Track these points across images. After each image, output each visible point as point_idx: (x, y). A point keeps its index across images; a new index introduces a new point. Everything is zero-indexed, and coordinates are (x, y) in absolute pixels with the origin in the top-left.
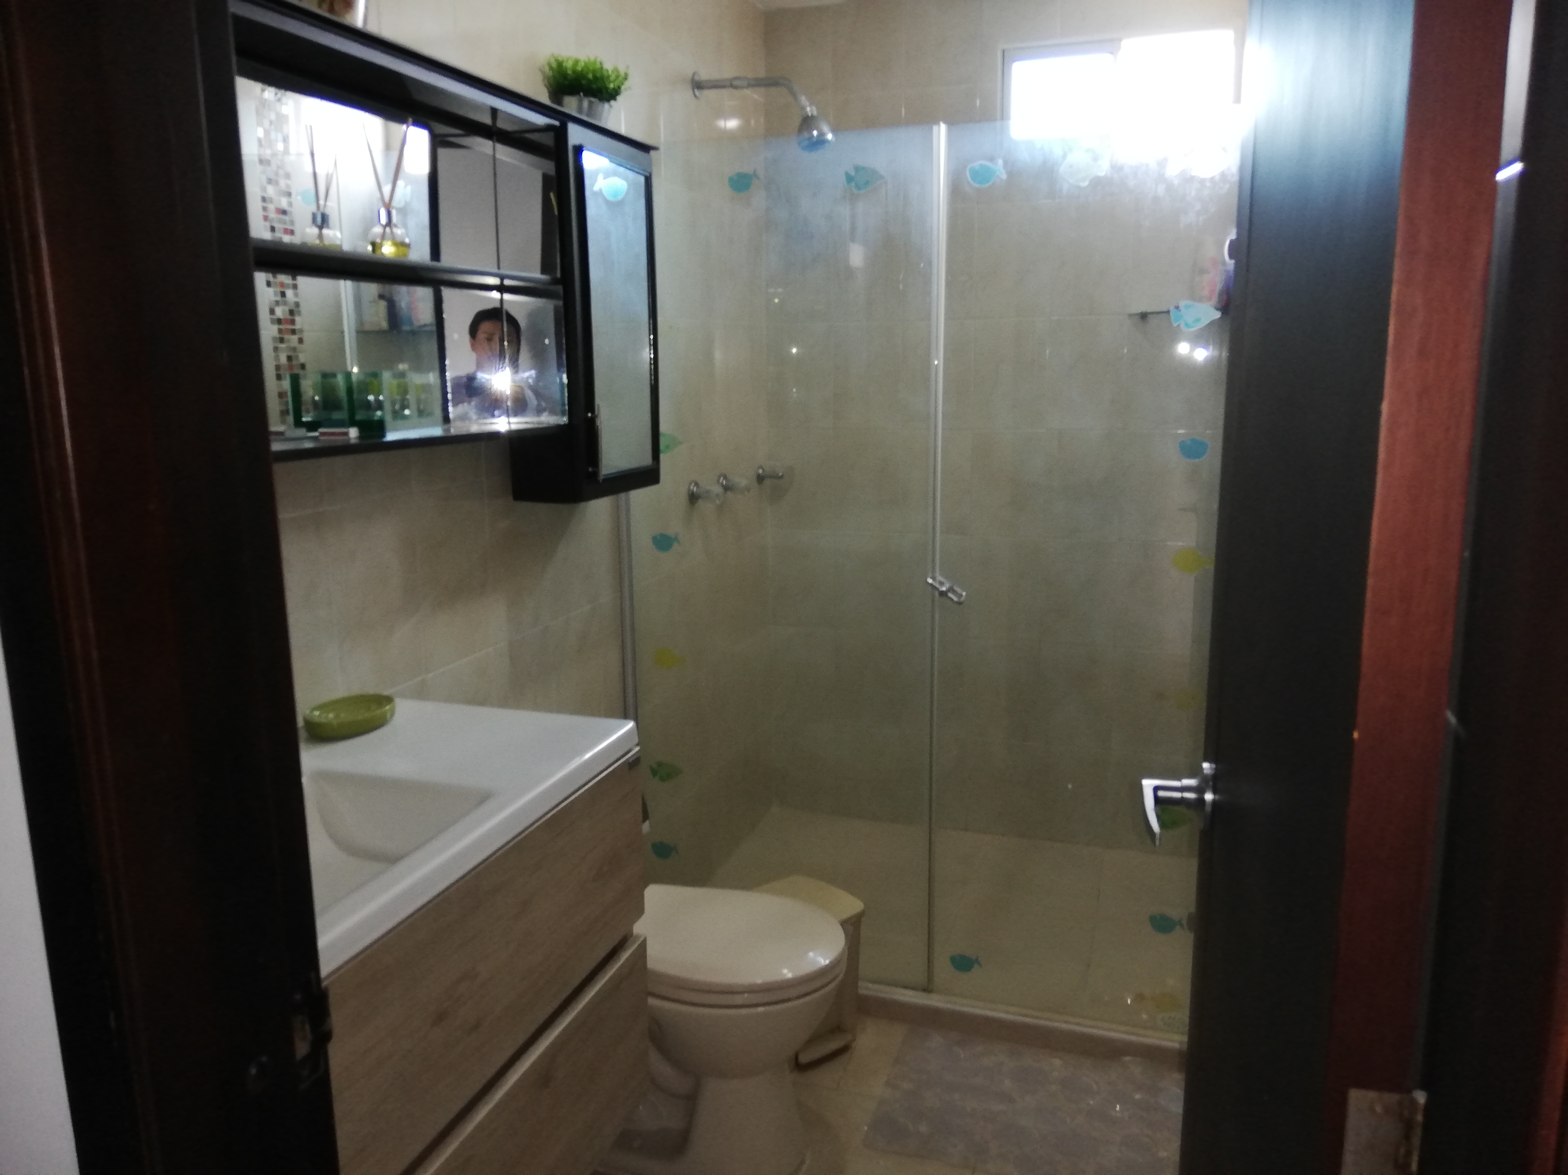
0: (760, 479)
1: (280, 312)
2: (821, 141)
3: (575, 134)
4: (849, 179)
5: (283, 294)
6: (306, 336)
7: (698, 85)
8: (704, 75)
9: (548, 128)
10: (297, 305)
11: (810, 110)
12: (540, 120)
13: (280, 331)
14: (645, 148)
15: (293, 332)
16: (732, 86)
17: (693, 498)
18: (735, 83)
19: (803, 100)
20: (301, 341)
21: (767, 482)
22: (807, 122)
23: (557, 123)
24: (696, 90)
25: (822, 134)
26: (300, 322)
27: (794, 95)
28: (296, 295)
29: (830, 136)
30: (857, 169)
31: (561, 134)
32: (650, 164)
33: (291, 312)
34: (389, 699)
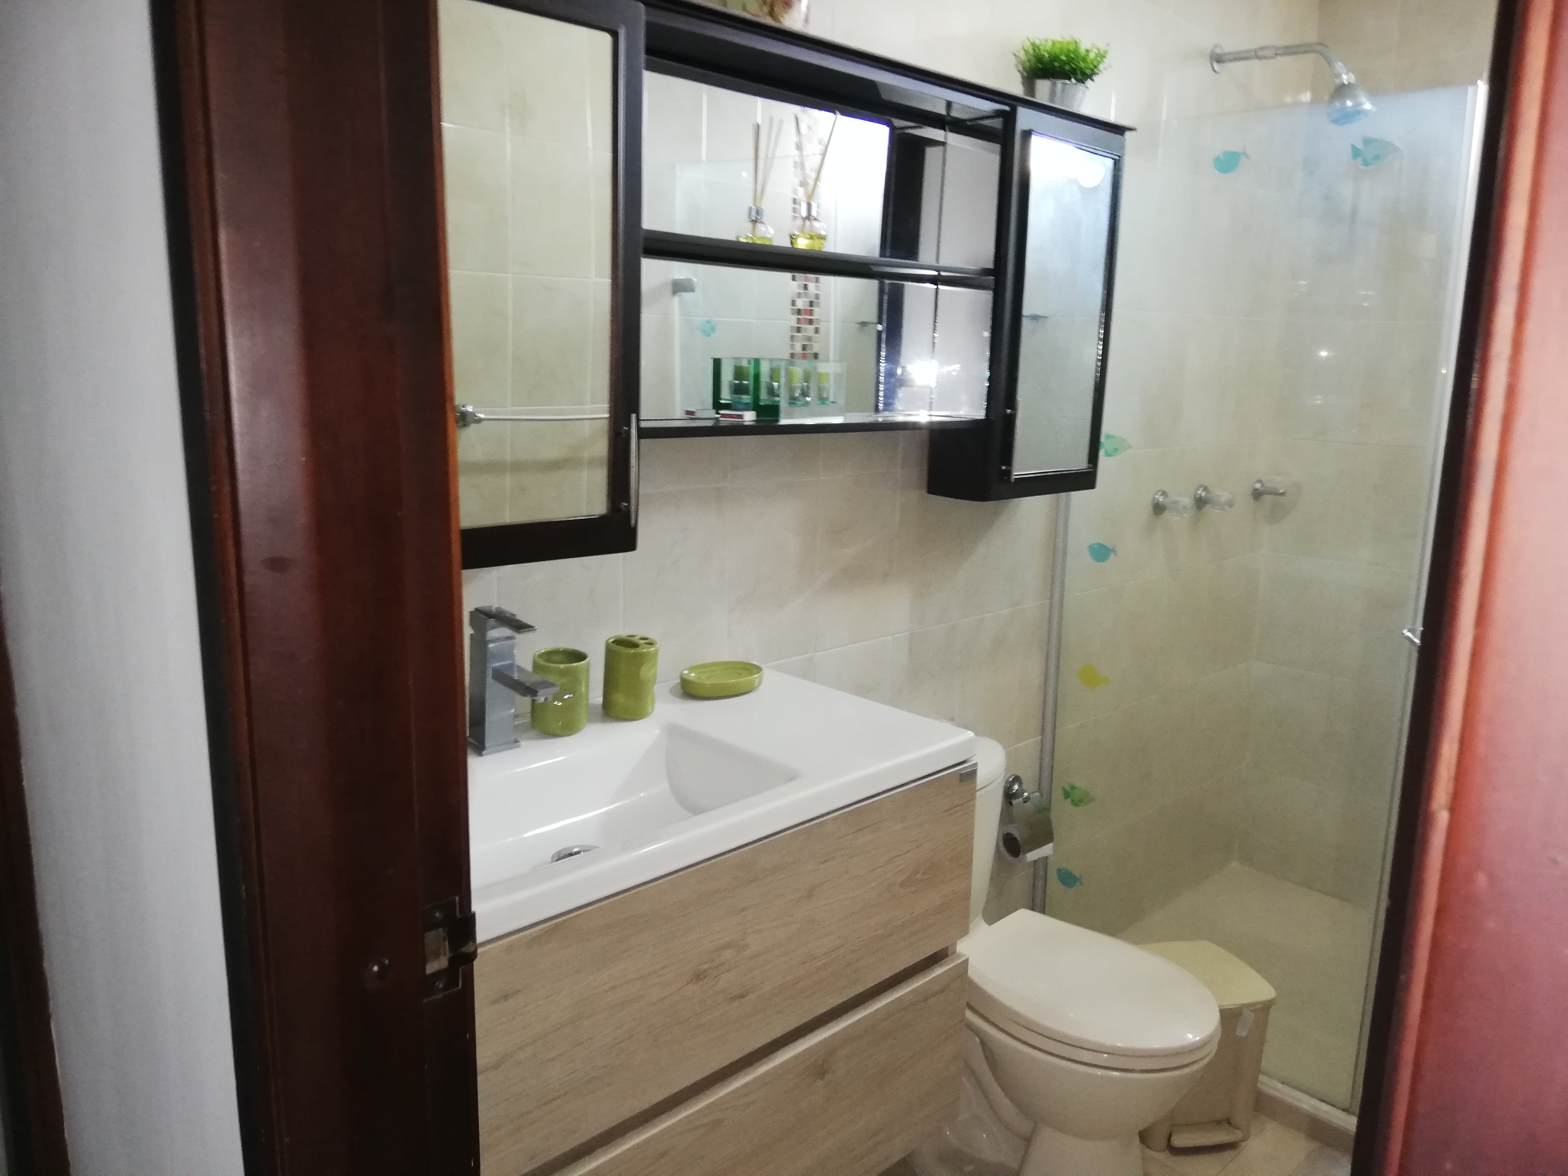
0: (1257, 495)
1: (801, 304)
2: (1357, 113)
3: (1025, 118)
4: (1356, 153)
5: (806, 287)
6: (821, 326)
7: (1218, 59)
8: (1229, 46)
9: (998, 114)
10: (817, 297)
11: (1345, 78)
12: (987, 106)
13: (799, 321)
14: (1118, 130)
15: (811, 322)
16: (1258, 57)
17: (1158, 509)
18: (1260, 53)
19: (1339, 66)
20: (817, 331)
21: (1268, 498)
22: (1341, 91)
23: (1007, 108)
24: (1215, 65)
25: (1358, 104)
26: (817, 312)
27: (1329, 62)
28: (817, 288)
29: (1368, 106)
30: (1367, 141)
31: (1009, 118)
32: (1122, 147)
33: (811, 304)
34: (758, 669)
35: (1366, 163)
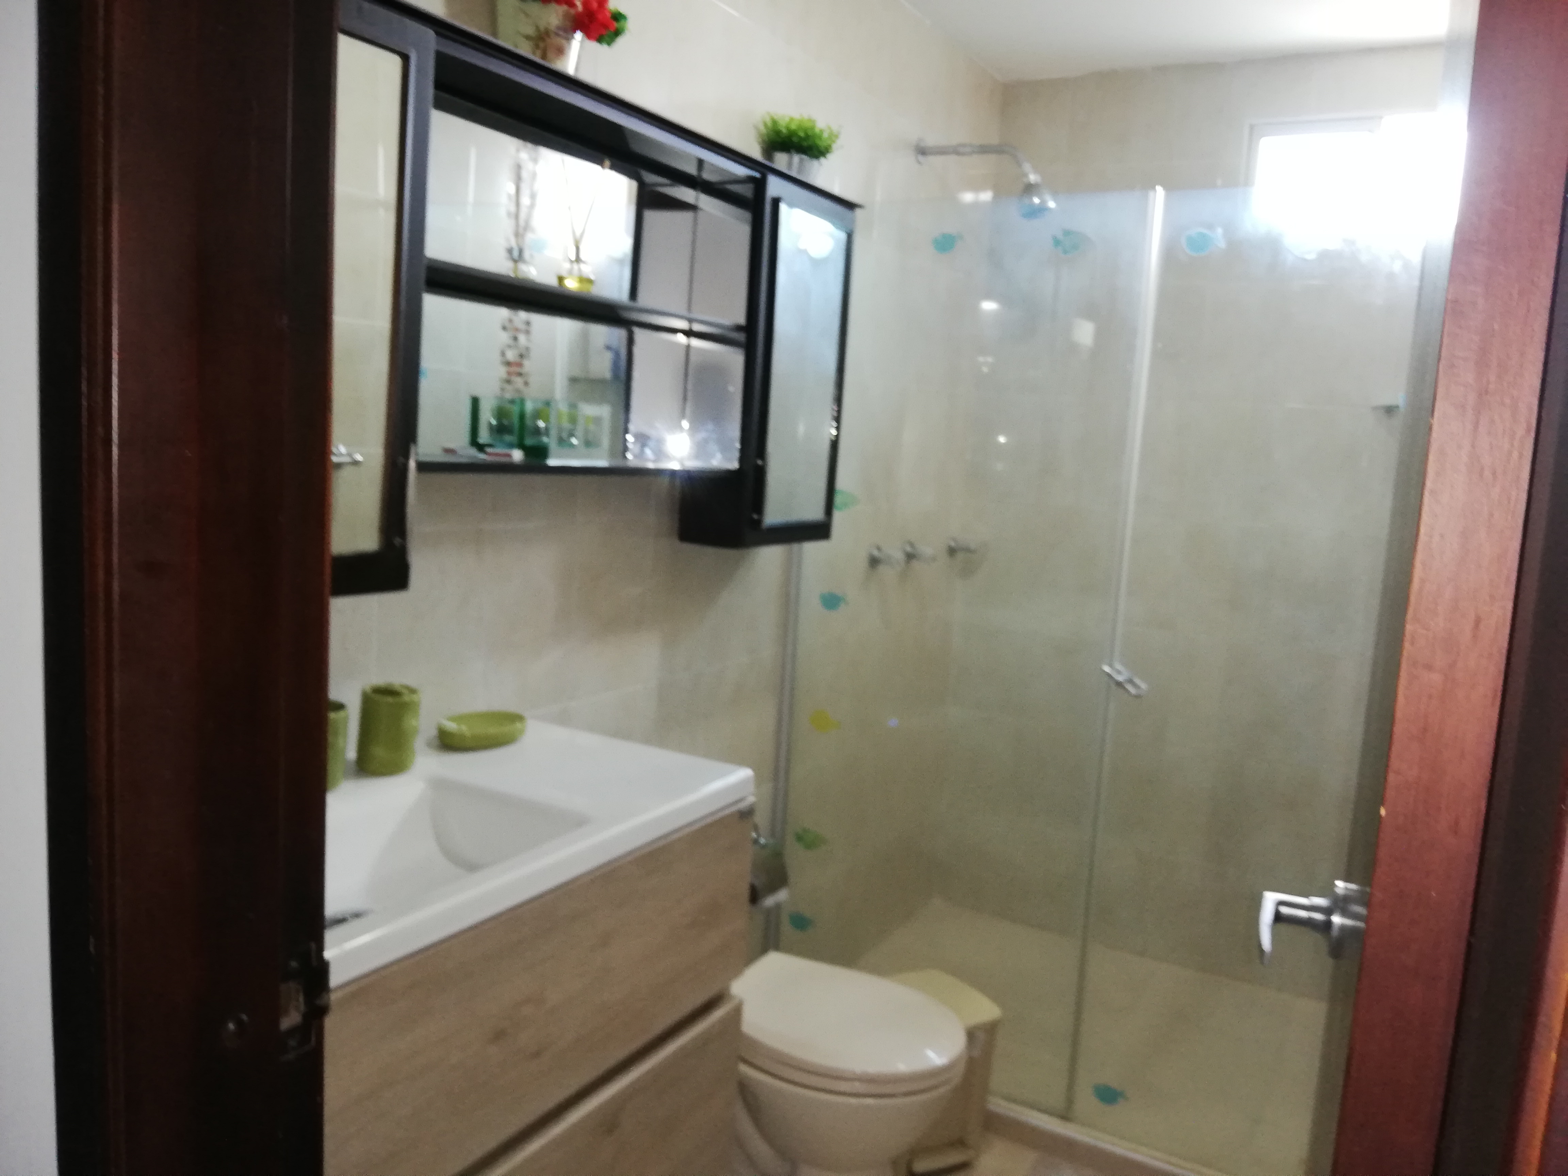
0: (952, 551)
2: (1042, 210)
3: (775, 186)
4: (1057, 242)
7: (922, 151)
8: (931, 141)
9: (750, 179)
11: (1033, 178)
12: (741, 171)
14: (850, 206)
16: (958, 153)
17: (874, 562)
18: (959, 149)
19: (1027, 167)
21: (960, 555)
22: (1030, 189)
23: (757, 175)
24: (921, 158)
25: (1043, 202)
27: (1019, 165)
29: (1052, 204)
30: (1067, 233)
31: (760, 185)
32: (853, 221)
34: (519, 718)
35: (1065, 252)
